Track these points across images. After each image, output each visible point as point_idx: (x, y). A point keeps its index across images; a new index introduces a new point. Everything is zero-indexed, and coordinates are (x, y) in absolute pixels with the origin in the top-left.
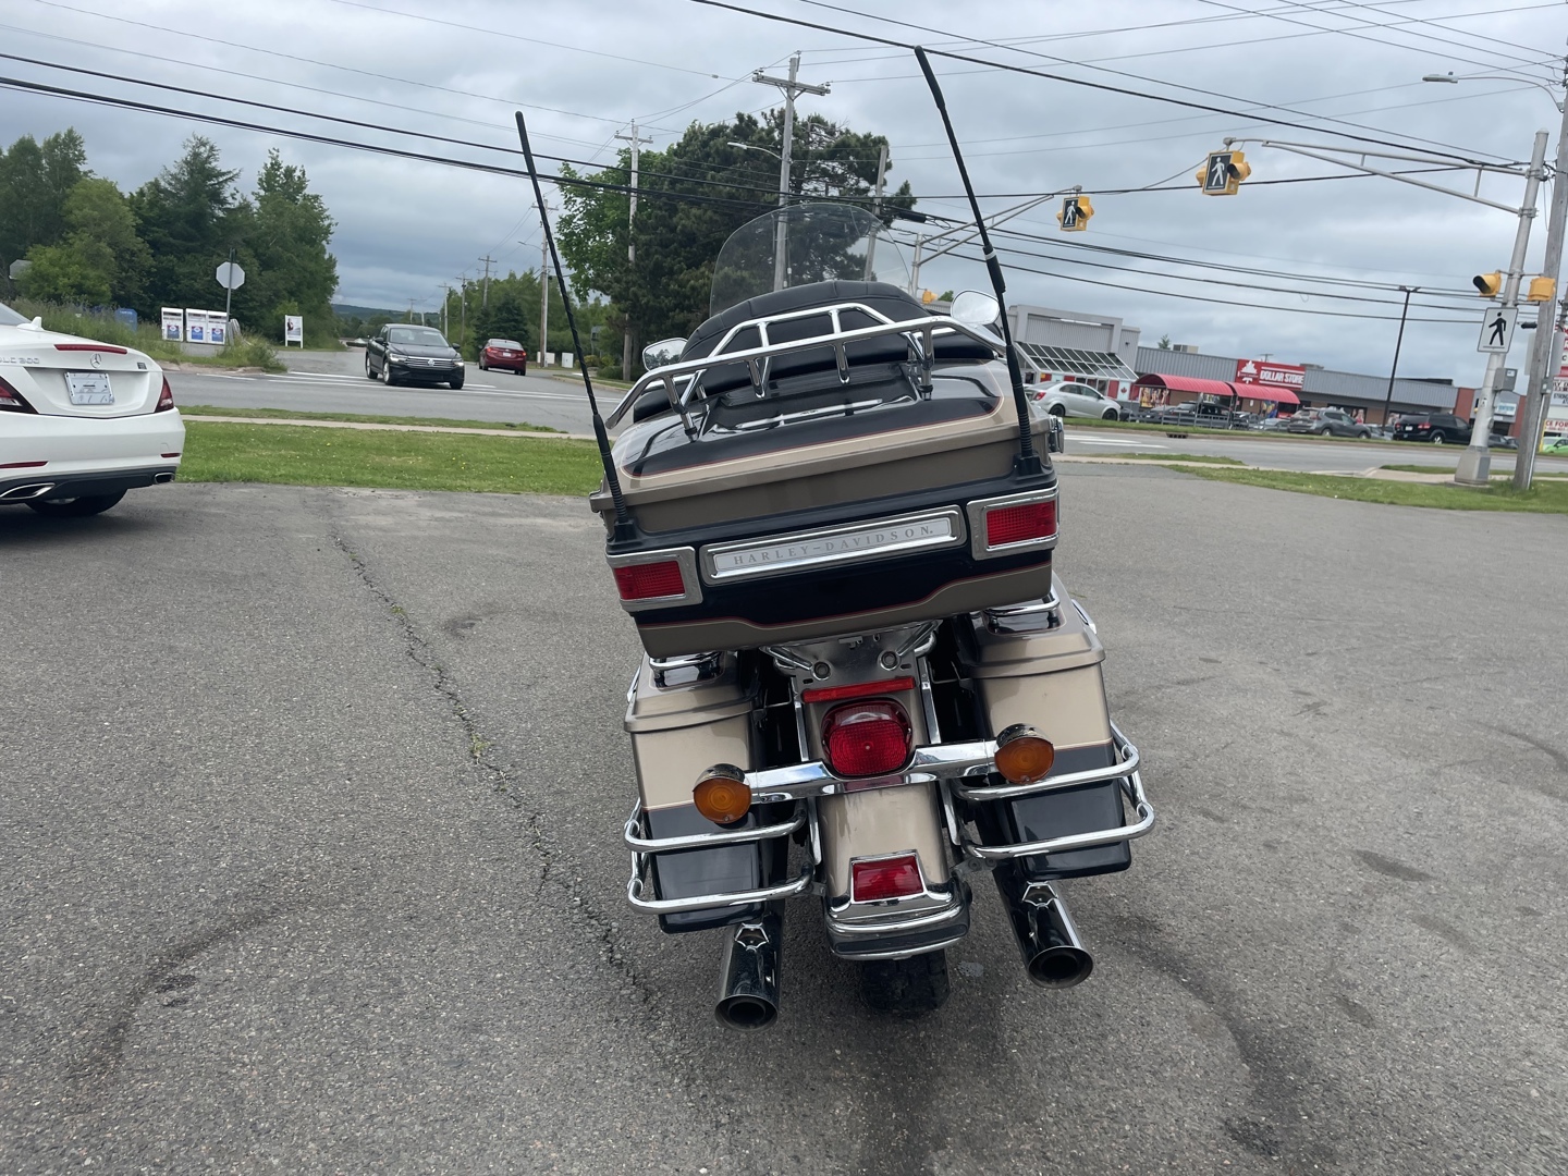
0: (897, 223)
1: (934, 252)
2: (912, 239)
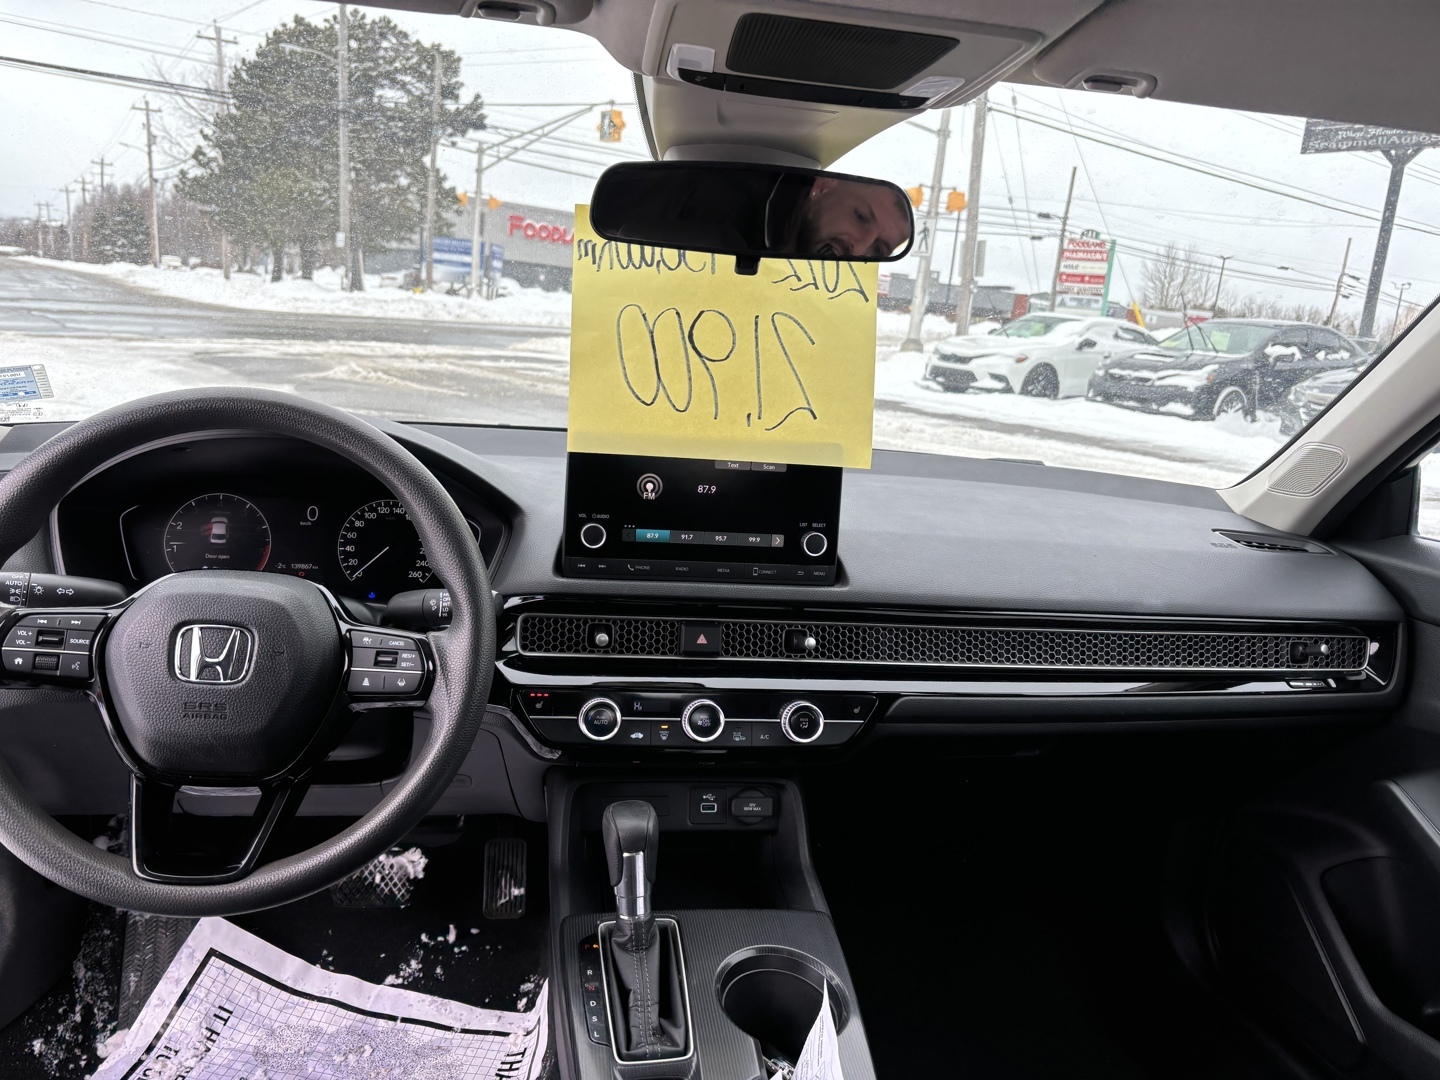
0: (471, 133)
1: (495, 159)
2: (474, 146)
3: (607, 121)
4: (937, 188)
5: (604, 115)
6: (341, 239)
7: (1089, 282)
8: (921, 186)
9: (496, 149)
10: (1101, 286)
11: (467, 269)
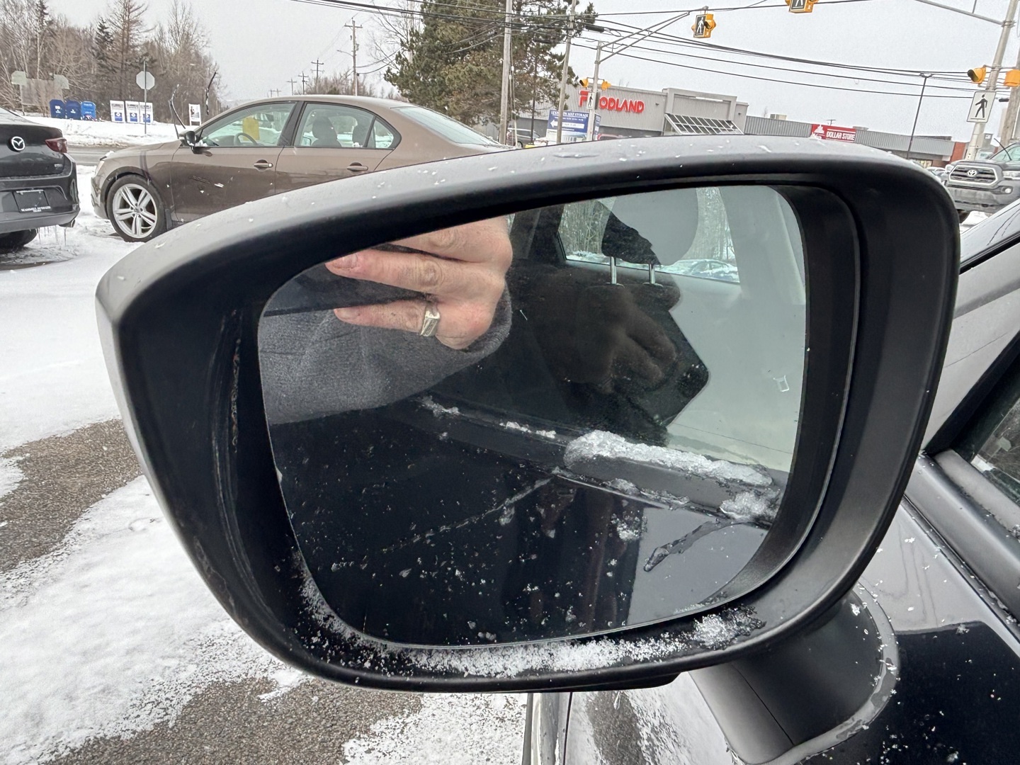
1: (611, 54)
2: (595, 45)
3: (701, 22)
4: (997, 69)
5: (699, 19)
8: (985, 66)
9: (611, 46)
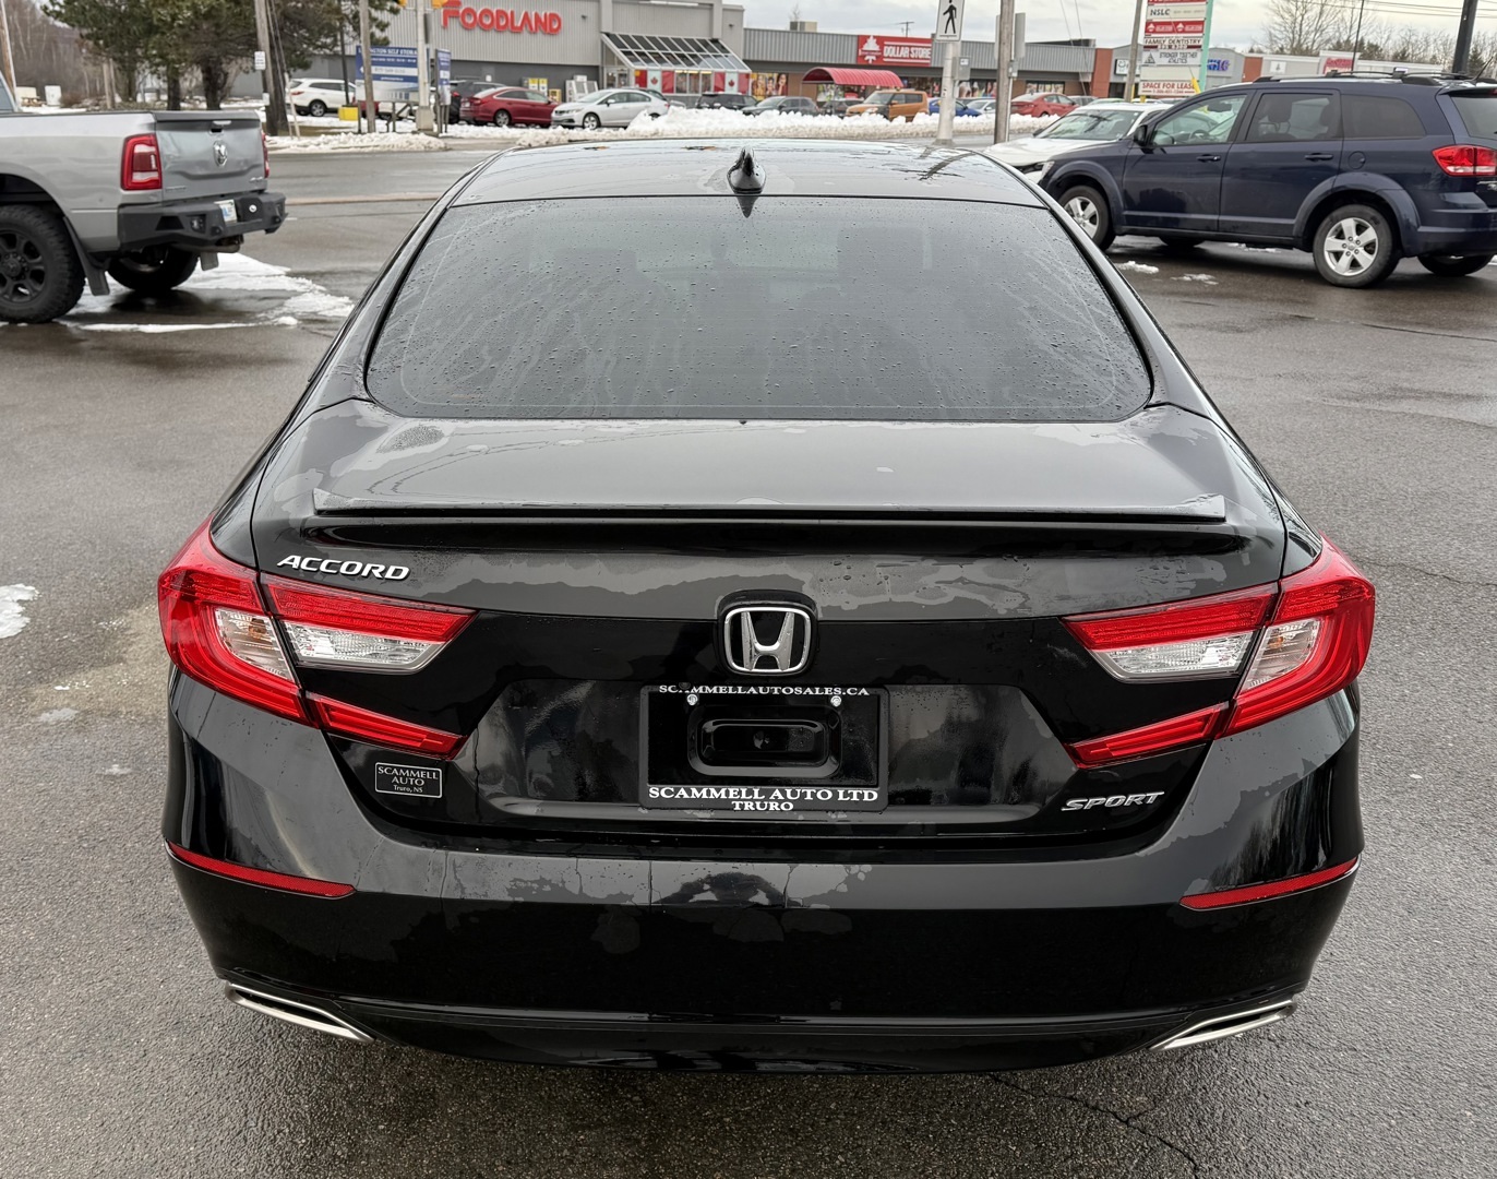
6: (261, 59)
7: (1184, 31)
10: (1201, 35)
11: (411, 85)
